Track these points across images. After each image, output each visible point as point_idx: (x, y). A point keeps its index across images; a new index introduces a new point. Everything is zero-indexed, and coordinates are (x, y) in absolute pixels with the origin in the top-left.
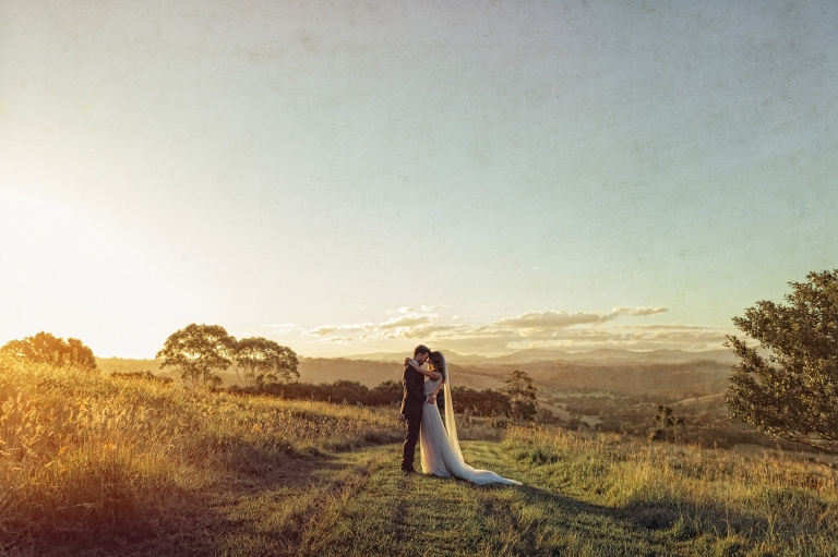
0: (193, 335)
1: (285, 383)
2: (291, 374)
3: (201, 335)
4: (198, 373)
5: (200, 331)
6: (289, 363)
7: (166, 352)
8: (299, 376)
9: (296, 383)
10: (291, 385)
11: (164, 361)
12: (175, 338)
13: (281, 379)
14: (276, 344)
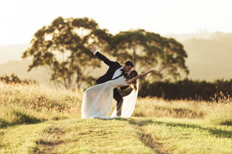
0: (60, 30)
1: (173, 81)
2: (179, 70)
3: (70, 29)
4: (70, 74)
5: (67, 24)
6: (175, 56)
7: (32, 52)
8: (188, 72)
9: (186, 81)
10: (180, 82)
11: (31, 63)
12: (40, 34)
13: (167, 77)
14: (158, 36)
